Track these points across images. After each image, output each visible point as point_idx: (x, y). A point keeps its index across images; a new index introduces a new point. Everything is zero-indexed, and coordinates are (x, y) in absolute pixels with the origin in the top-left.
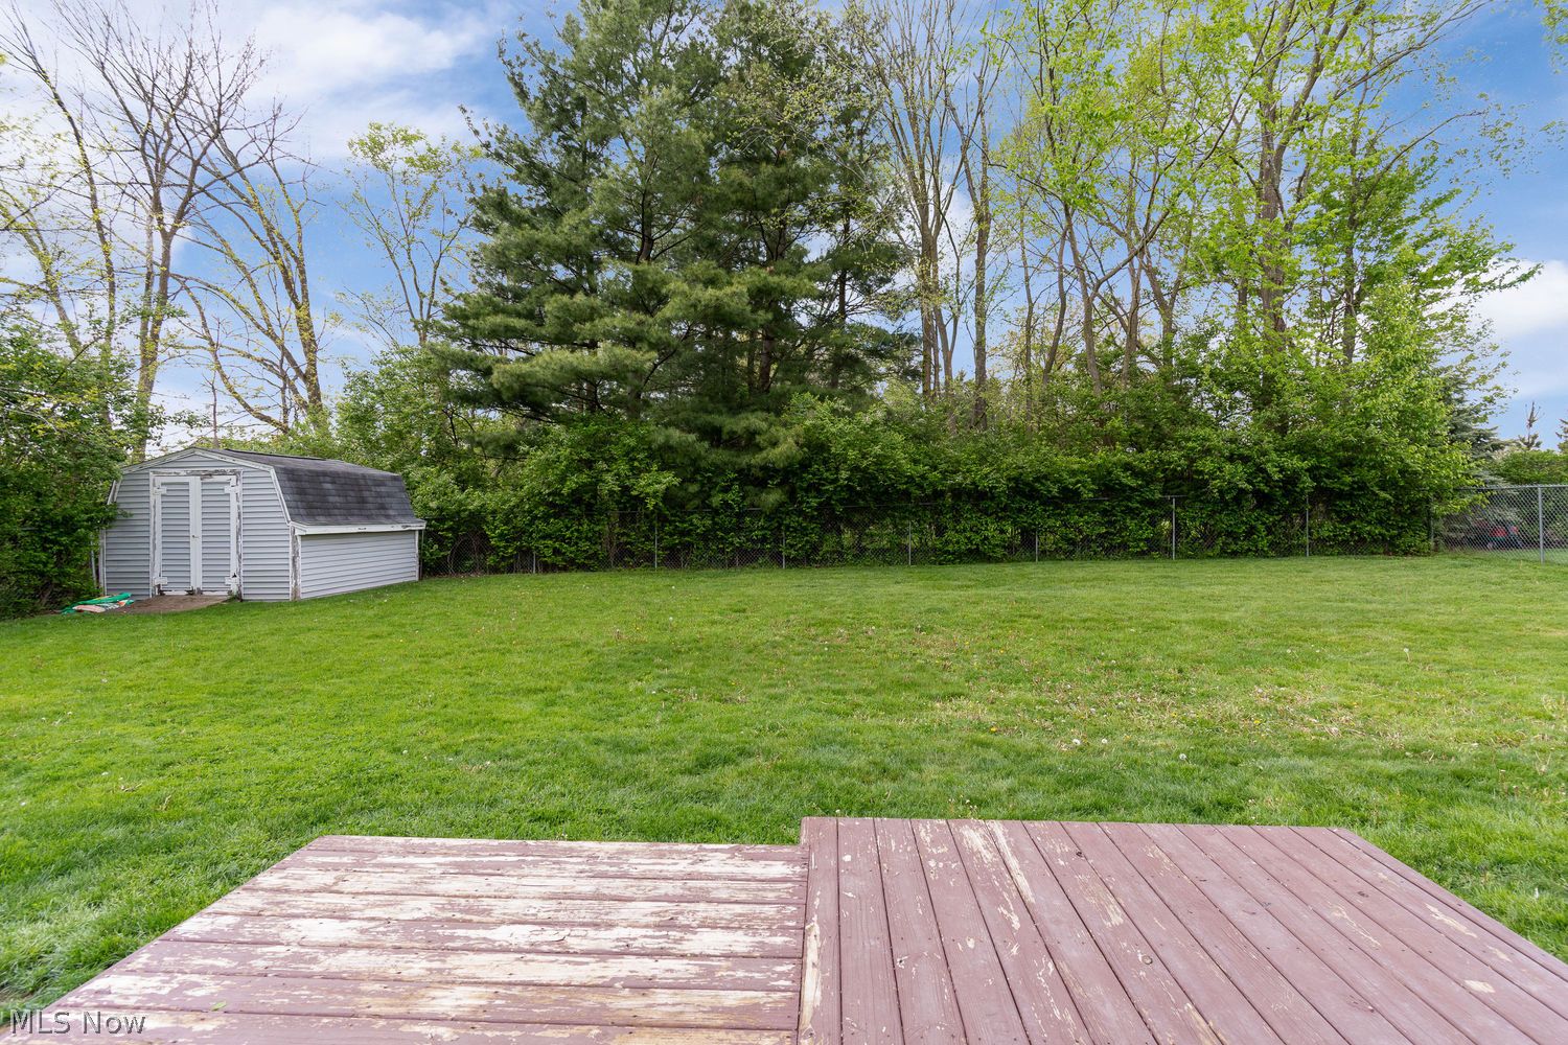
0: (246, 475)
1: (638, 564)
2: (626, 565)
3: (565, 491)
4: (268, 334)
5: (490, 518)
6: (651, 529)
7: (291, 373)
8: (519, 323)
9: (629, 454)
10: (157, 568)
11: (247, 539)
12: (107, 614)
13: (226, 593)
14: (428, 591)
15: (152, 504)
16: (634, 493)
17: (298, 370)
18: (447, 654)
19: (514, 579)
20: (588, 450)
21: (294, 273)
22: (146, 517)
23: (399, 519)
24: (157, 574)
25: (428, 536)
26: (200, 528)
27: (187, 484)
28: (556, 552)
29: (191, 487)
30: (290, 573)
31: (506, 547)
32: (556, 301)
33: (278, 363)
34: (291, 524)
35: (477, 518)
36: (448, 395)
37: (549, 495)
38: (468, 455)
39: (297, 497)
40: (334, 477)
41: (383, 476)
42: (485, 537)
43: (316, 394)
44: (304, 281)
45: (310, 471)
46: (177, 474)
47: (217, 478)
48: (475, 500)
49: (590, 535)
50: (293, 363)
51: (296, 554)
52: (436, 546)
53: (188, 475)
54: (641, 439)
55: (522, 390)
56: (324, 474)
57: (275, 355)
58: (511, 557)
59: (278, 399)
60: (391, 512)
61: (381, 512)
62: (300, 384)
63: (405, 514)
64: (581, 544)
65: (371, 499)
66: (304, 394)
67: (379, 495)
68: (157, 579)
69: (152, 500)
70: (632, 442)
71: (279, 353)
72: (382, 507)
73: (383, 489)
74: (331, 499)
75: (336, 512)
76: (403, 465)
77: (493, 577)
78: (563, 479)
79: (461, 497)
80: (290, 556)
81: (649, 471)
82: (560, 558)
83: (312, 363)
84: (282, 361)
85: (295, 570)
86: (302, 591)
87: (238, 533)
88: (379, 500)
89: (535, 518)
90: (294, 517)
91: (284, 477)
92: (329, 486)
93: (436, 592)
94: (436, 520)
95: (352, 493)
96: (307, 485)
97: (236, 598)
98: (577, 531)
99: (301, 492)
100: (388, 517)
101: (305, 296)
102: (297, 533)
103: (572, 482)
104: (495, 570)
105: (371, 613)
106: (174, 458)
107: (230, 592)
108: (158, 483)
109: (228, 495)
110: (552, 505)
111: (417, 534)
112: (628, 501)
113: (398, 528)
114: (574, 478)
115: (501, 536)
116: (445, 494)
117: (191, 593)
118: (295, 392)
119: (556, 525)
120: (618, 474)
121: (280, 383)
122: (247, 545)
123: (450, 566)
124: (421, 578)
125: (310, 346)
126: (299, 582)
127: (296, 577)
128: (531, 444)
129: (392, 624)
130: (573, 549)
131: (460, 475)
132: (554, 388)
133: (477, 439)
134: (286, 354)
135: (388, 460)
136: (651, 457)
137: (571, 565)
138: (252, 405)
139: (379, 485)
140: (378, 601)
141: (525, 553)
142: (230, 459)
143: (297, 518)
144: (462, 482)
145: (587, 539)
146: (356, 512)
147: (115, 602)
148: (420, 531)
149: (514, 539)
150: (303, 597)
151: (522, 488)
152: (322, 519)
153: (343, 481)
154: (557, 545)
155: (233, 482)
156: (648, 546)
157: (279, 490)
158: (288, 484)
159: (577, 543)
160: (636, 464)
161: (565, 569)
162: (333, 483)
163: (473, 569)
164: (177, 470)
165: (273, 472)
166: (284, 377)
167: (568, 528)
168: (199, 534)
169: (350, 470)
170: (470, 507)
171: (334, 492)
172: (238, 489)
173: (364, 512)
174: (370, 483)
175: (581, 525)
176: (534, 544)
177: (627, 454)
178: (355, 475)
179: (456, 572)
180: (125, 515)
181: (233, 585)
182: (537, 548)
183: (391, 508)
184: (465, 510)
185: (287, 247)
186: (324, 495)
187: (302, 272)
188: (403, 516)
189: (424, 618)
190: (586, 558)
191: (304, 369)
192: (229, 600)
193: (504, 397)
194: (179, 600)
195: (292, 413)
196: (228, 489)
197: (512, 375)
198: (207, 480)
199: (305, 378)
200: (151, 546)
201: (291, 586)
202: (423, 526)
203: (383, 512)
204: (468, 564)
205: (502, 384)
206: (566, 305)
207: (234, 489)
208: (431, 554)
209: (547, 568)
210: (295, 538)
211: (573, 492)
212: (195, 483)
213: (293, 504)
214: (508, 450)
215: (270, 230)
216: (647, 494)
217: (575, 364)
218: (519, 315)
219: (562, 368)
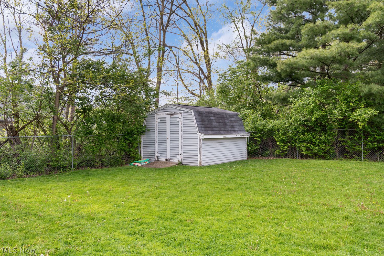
0: (184, 114)
1: (352, 157)
2: (345, 157)
3: (313, 119)
4: (195, 63)
5: (276, 132)
6: (360, 138)
7: (202, 77)
8: (288, 42)
9: (347, 99)
10: (157, 150)
11: (185, 140)
12: (142, 166)
13: (177, 161)
14: (251, 165)
15: (156, 126)
16: (351, 120)
17: (205, 75)
18: (263, 206)
19: (288, 161)
20: (324, 98)
21: (204, 38)
22: (154, 131)
23: (239, 132)
24: (157, 153)
25: (251, 140)
26: (170, 135)
27: (166, 118)
28: (308, 149)
29: (167, 119)
30: (199, 155)
31: (284, 146)
32: (307, 27)
33: (198, 74)
34: (199, 134)
35: (271, 132)
36: (258, 78)
37: (305, 121)
38: (266, 104)
39: (201, 123)
40: (215, 114)
41: (233, 114)
42: (275, 141)
43: (210, 83)
44: (207, 41)
45: (206, 112)
46: (163, 115)
47: (175, 116)
48: (270, 124)
49: (326, 141)
50: (203, 73)
51: (200, 146)
52: (254, 144)
53: (166, 114)
54: (353, 91)
55: (291, 72)
56: (211, 113)
57: (197, 70)
58: (286, 150)
59: (198, 87)
60: (236, 129)
61: (232, 129)
62: (206, 81)
63: (242, 130)
64: (321, 146)
65: (228, 124)
66: (207, 84)
67: (231, 122)
68: (157, 155)
69: (155, 124)
70: (349, 93)
71: (198, 69)
72: (233, 127)
73: (233, 119)
74: (214, 124)
75: (215, 129)
76: (240, 109)
77: (279, 160)
78: (312, 112)
79: (264, 122)
80: (199, 147)
81: (359, 108)
82: (310, 152)
83: (209, 72)
84: (199, 73)
85: (200, 153)
86: (203, 162)
87: (181, 138)
88: (231, 124)
89: (298, 132)
90: (200, 131)
91: (197, 115)
92: (212, 118)
93: (255, 166)
94: (253, 133)
95: (221, 121)
96: (205, 118)
97: (180, 163)
98: (319, 139)
99: (203, 121)
100: (235, 131)
101: (207, 46)
102: (201, 138)
103: (317, 114)
104: (279, 156)
105: (228, 175)
106: (162, 108)
107: (179, 161)
108: (157, 118)
109: (178, 122)
110: (307, 126)
111: (246, 139)
112: (346, 124)
113: (239, 136)
114: (318, 113)
115: (282, 141)
116: (257, 121)
117: (167, 160)
118: (204, 83)
119: (308, 136)
120: (341, 110)
121: (199, 80)
122: (184, 142)
123: (260, 153)
124: (248, 159)
125: (208, 65)
126: (202, 159)
127: (200, 156)
128: (295, 97)
129: (236, 183)
130: (317, 148)
131: (263, 113)
132: (307, 69)
133: (270, 97)
134: (201, 70)
135: (234, 107)
136: (360, 100)
137: (316, 156)
138: (190, 90)
139: (231, 118)
140: (231, 169)
141: (293, 149)
142: (179, 108)
143: (201, 131)
144: (264, 116)
145: (324, 143)
146: (223, 129)
147: (145, 162)
148: (247, 137)
149: (288, 142)
150: (203, 165)
151: (291, 118)
152: (210, 132)
153: (218, 116)
154: (308, 145)
155: (180, 117)
156: (358, 148)
157: (195, 120)
158: (198, 117)
159: (318, 145)
160: (351, 104)
161: (312, 158)
162: (214, 117)
163: (269, 155)
164: (163, 113)
165: (193, 112)
166: (200, 78)
167: (314, 138)
168: (169, 137)
169: (221, 111)
170: (268, 127)
171: (214, 121)
172: (182, 120)
173: (226, 129)
174: (228, 117)
175: (321, 136)
176: (297, 145)
177: (346, 99)
178: (223, 113)
179: (262, 156)
180: (148, 130)
181: (180, 158)
182: (299, 147)
183: (236, 127)
184: (266, 129)
185: (201, 29)
186: (211, 122)
187: (206, 38)
188: (241, 131)
189: (250, 181)
190: (323, 153)
191: (206, 75)
192: (178, 164)
193: (283, 76)
194: (163, 163)
195: (202, 91)
196: (178, 120)
197: (286, 64)
198: (172, 116)
199: (207, 78)
200: (155, 142)
201: (199, 160)
202: (248, 135)
203: (233, 129)
204: (267, 153)
205: (282, 70)
206: (312, 28)
207: (180, 120)
208: (252, 148)
209: (304, 157)
210: (200, 140)
211: (317, 120)
212: (168, 117)
213: (200, 126)
214: (284, 101)
215: (195, 24)
216: (359, 120)
217: (319, 55)
218: (288, 38)
219: (312, 58)
